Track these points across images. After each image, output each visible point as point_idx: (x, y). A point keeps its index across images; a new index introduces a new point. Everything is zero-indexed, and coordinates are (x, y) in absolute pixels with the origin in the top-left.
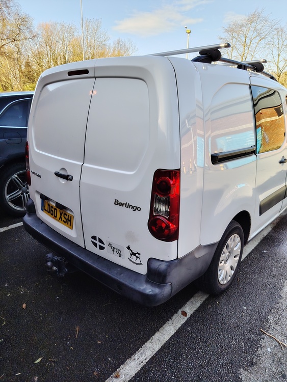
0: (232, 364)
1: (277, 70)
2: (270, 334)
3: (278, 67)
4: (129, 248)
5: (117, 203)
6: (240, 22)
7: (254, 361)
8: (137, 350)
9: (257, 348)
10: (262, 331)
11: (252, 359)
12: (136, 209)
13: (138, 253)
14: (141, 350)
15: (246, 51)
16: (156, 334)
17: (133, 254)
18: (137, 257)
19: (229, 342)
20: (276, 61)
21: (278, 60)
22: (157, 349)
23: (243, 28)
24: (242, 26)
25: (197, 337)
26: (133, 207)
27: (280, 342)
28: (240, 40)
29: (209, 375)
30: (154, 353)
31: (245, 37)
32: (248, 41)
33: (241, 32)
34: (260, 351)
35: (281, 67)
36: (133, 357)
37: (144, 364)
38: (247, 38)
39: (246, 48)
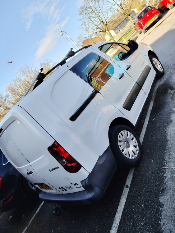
0: (155, 198)
1: (119, 7)
2: (168, 166)
3: (118, 5)
4: (71, 184)
5: (51, 171)
6: (83, 5)
7: (164, 188)
8: (113, 222)
9: (164, 179)
10: (164, 168)
11: (163, 187)
12: (57, 168)
13: (76, 183)
14: (115, 221)
15: (97, 13)
16: (118, 208)
17: (75, 185)
18: (78, 185)
19: (151, 186)
20: (115, 3)
21: (115, 2)
22: (121, 216)
23: (86, 6)
24: (85, 5)
25: (136, 195)
26: (56, 168)
27: (173, 168)
28: (89, 12)
29: (146, 211)
30: (120, 218)
31: (91, 8)
32: (94, 9)
33: (87, 8)
34: (166, 180)
35: (119, 4)
36: (112, 228)
37: (118, 227)
38: (92, 8)
39: (96, 12)
